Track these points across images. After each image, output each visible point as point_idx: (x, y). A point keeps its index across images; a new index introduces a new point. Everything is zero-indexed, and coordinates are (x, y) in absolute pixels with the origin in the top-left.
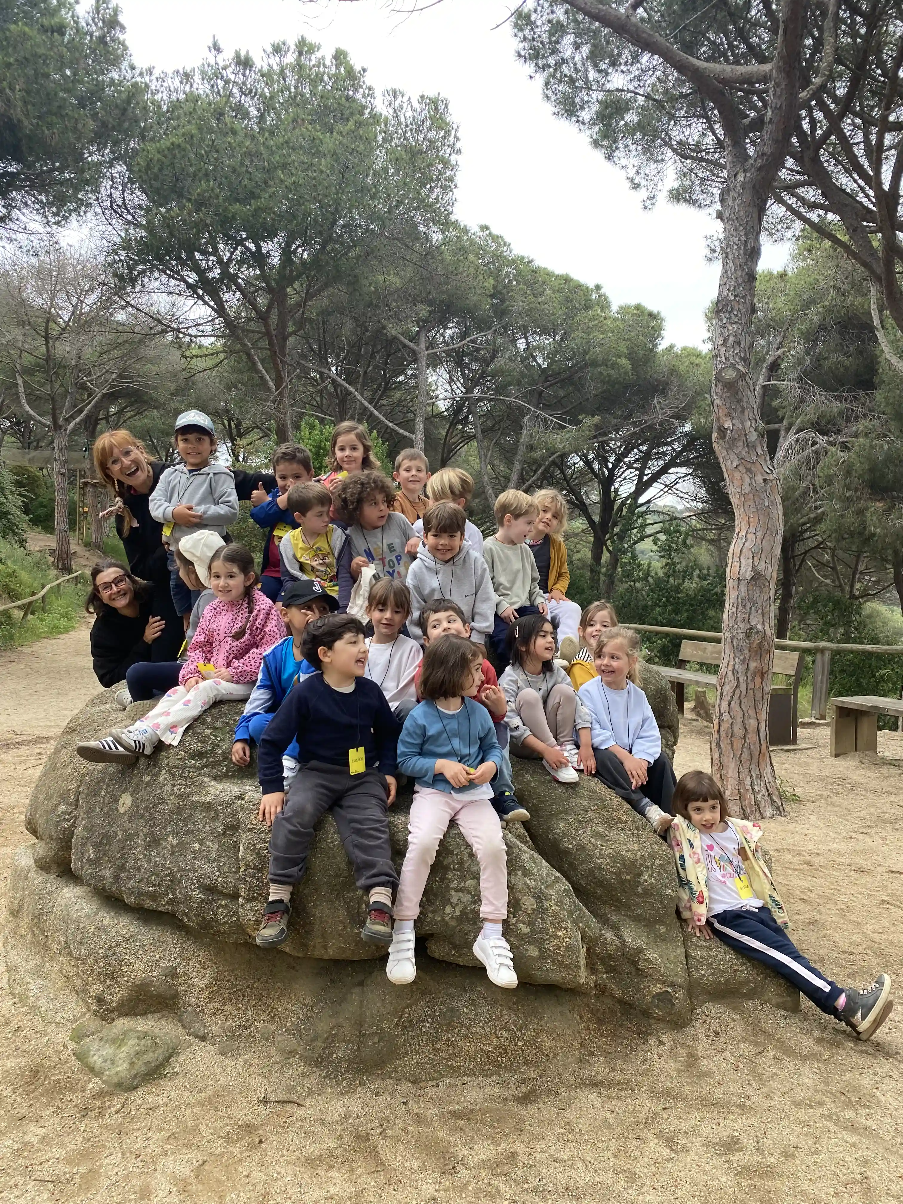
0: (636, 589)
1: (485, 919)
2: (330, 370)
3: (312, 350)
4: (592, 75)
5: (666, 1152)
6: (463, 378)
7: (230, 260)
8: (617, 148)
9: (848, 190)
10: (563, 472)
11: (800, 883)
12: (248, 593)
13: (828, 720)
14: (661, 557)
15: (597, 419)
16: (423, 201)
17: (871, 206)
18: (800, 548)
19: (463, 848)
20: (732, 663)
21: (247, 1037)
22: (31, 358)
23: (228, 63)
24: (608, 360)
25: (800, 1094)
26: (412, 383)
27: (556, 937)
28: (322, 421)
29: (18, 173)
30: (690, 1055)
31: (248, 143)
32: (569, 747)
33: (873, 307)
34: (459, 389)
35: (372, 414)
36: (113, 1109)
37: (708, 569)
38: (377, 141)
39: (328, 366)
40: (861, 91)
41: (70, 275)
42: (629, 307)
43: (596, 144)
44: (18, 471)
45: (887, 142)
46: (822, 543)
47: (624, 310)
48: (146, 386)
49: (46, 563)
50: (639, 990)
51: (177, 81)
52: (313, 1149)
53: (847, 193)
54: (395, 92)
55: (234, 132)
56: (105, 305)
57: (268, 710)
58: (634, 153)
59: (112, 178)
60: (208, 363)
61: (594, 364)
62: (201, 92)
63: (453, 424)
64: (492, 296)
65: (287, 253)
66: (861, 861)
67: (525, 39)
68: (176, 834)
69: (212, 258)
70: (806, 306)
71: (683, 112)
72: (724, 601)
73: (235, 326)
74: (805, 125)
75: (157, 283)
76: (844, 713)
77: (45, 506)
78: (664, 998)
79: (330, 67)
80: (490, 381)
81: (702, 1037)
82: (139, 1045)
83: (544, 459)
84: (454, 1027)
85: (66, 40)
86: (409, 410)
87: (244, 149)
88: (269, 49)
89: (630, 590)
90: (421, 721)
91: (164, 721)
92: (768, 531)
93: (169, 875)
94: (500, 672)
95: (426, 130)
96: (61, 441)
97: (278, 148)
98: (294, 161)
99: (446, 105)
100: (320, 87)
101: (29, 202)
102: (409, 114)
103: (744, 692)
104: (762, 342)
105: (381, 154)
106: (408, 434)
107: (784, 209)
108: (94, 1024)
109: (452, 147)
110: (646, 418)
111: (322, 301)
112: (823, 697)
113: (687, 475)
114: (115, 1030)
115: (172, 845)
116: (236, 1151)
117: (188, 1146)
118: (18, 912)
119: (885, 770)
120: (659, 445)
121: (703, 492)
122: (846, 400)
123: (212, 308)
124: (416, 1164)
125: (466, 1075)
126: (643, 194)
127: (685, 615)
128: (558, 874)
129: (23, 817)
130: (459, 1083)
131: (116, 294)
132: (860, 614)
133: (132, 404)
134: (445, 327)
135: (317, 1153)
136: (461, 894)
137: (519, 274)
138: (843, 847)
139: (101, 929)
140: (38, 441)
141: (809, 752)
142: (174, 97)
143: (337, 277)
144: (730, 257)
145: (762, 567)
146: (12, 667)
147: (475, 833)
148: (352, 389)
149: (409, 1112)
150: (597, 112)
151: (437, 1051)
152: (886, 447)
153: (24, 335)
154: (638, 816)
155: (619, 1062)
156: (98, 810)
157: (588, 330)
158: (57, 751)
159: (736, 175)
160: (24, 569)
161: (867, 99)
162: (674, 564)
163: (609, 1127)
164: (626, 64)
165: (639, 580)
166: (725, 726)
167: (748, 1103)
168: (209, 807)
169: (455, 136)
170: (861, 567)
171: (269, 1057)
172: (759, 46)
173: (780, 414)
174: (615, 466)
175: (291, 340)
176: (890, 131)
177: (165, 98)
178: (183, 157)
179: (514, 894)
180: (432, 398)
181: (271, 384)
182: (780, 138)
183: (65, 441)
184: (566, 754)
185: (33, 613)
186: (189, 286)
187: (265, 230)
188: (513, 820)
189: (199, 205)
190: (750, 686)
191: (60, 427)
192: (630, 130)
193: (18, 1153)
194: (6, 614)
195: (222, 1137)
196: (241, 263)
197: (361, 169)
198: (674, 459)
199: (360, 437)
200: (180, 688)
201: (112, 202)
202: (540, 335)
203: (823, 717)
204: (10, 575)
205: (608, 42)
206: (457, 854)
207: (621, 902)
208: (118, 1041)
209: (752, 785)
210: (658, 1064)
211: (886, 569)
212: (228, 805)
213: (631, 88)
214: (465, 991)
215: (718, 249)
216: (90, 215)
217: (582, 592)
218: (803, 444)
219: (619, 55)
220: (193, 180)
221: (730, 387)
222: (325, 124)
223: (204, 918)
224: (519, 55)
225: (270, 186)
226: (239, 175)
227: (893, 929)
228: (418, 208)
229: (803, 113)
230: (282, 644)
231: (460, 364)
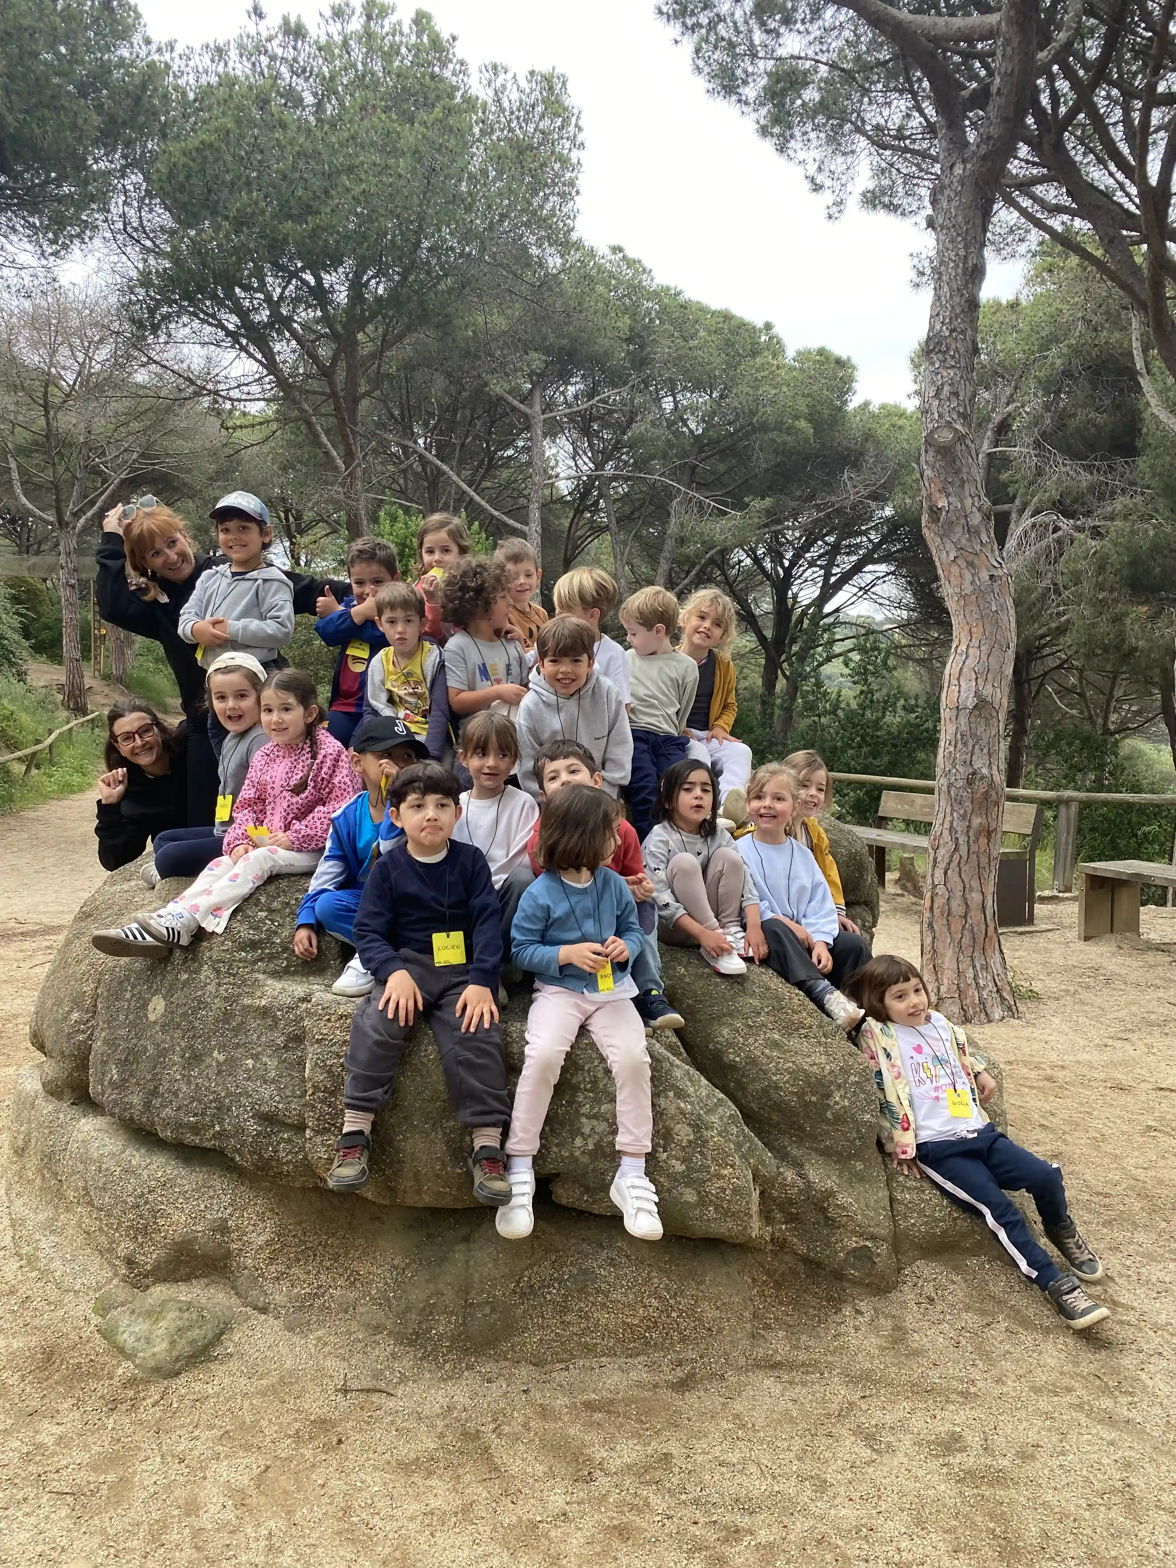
0: (822, 725)
1: (622, 1153)
2: (416, 442)
3: (392, 415)
4: (758, 37)
5: (866, 1453)
6: (592, 450)
7: (281, 297)
8: (792, 136)
9: (1102, 187)
10: (724, 573)
11: (1039, 1104)
12: (309, 732)
13: (1075, 893)
14: (855, 683)
15: (768, 502)
16: (534, 213)
17: (1133, 208)
18: (1037, 669)
19: (596, 1063)
20: (949, 818)
21: (321, 1309)
22: (27, 434)
23: (273, 32)
24: (781, 422)
25: (1041, 1378)
26: (524, 458)
27: (719, 1177)
28: (407, 511)
30: (897, 1328)
31: (302, 140)
32: (734, 929)
33: (1136, 344)
34: (586, 465)
35: (472, 500)
36: (149, 1401)
37: (917, 698)
38: (473, 135)
39: (413, 437)
40: (1119, 51)
41: (75, 323)
42: (809, 352)
43: (764, 131)
44: (14, 582)
45: (1154, 122)
46: (1066, 661)
47: (803, 355)
48: (177, 468)
49: (54, 702)
50: (828, 1244)
51: (207, 58)
52: (406, 1450)
53: (1101, 192)
54: (495, 67)
55: (283, 125)
56: (120, 363)
57: (340, 887)
58: (815, 143)
59: (125, 192)
60: (257, 435)
61: (764, 428)
62: (239, 73)
63: (579, 512)
64: (629, 341)
65: (357, 287)
66: (1120, 1076)
68: (222, 1048)
69: (258, 295)
70: (1046, 345)
71: (880, 86)
72: (938, 740)
73: (290, 386)
74: (1045, 100)
75: (187, 330)
76: (1096, 882)
77: (50, 629)
78: (862, 1255)
79: (408, 36)
80: (627, 453)
81: (912, 1304)
82: (180, 1319)
83: (697, 556)
84: (589, 1294)
85: (59, 7)
86: (521, 495)
87: (297, 148)
88: (328, 13)
89: (814, 726)
90: (544, 900)
91: (205, 902)
92: (996, 644)
93: (214, 1101)
94: (643, 834)
95: (537, 118)
96: (68, 543)
97: (341, 145)
98: (363, 163)
99: (564, 83)
100: (397, 63)
101: (18, 226)
102: (515, 96)
103: (965, 857)
104: (986, 395)
105: (478, 151)
106: (519, 525)
107: (1016, 214)
108: (122, 1293)
109: (573, 140)
110: (833, 499)
111: (405, 350)
112: (1068, 861)
113: (888, 574)
114: (150, 1300)
115: (218, 1062)
116: (308, 1453)
117: (247, 1448)
118: (23, 1150)
119: (1151, 957)
120: (851, 535)
121: (909, 598)
122: (1098, 470)
123: (260, 362)
124: (540, 1469)
125: (604, 1355)
126: (827, 197)
127: (886, 759)
128: (722, 1096)
129: (28, 1029)
130: (594, 1365)
131: (135, 346)
132: (1116, 754)
134: (567, 383)
135: (412, 1455)
136: (595, 1122)
137: (664, 310)
138: (1096, 1057)
139: (129, 1171)
140: (40, 544)
141: (1050, 935)
142: (203, 81)
143: (423, 317)
144: (944, 278)
145: (988, 691)
146: (12, 837)
147: (610, 1041)
148: (445, 468)
149: (530, 1403)
150: (764, 88)
151: (566, 1324)
152: (1151, 533)
153: (17, 403)
155: (804, 1337)
156: (122, 1017)
157: (756, 383)
158: (68, 943)
159: (951, 167)
160: (26, 710)
161: (1127, 63)
162: (871, 692)
163: (792, 1420)
164: (803, 22)
165: (826, 713)
166: (939, 902)
167: (973, 1390)
168: (264, 1012)
169: (577, 125)
170: (1118, 693)
171: (349, 1333)
173: (1011, 491)
174: (793, 564)
175: (365, 403)
176: (1158, 105)
177: (192, 82)
178: (216, 160)
180: (550, 477)
181: (339, 462)
182: (1012, 115)
183: (73, 543)
184: (730, 938)
185: (38, 767)
186: (229, 333)
187: (327, 255)
188: (662, 1028)
189: (240, 222)
190: (973, 849)
191: (67, 524)
192: (810, 112)
193: (27, 1458)
195: (290, 1436)
196: (296, 301)
197: (452, 171)
198: (871, 552)
200: (225, 859)
201: (125, 224)
202: (692, 392)
203: (1068, 889)
204: (6, 718)
206: (589, 1071)
207: (804, 1130)
208: (155, 1314)
209: (975, 978)
210: (854, 1340)
211: (1152, 694)
212: (290, 1008)
213: (811, 54)
214: (602, 1247)
215: (928, 271)
216: (97, 242)
217: (751, 730)
218: (1041, 530)
219: (794, 9)
220: (231, 192)
221: (945, 452)
222: (404, 112)
223: (261, 1156)
224: (660, 12)
225: (332, 197)
226: (291, 183)
227: (1162, 1163)
228: (527, 225)
229: (1041, 82)
230: (356, 801)
231: (586, 432)
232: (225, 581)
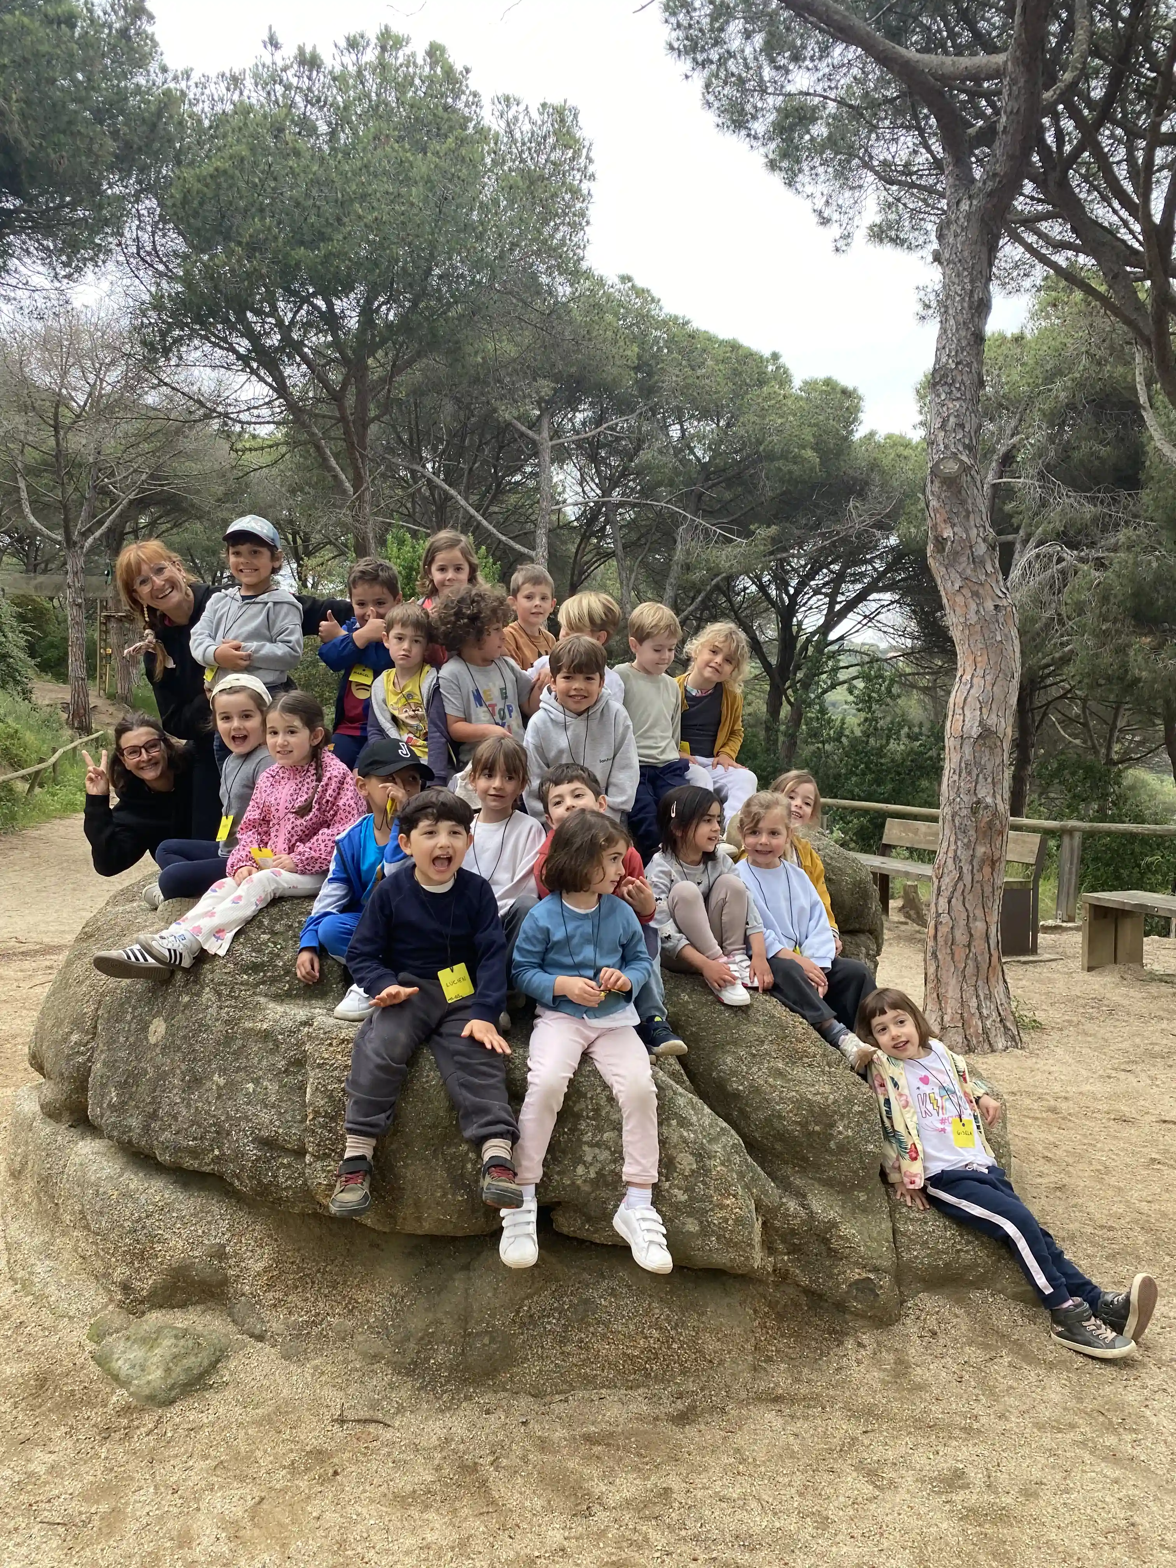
0: (826, 752)
1: (628, 1183)
2: (424, 466)
3: (401, 440)
4: (767, 73)
5: (868, 1490)
6: (599, 476)
7: (292, 322)
8: (800, 170)
9: (1106, 224)
10: (729, 600)
11: (1043, 1136)
12: (315, 754)
13: (1078, 923)
14: (859, 710)
15: (774, 529)
16: (545, 242)
17: (1136, 245)
18: (1040, 700)
19: (599, 1090)
20: (953, 847)
21: (318, 1337)
22: (36, 454)
23: (288, 62)
24: (788, 451)
25: (1045, 1413)
26: (531, 483)
27: (722, 1207)
28: (414, 534)
29: (17, 210)
30: (899, 1362)
31: (315, 168)
32: (738, 958)
33: (1139, 379)
34: (594, 492)
35: (479, 524)
36: (143, 1430)
37: (921, 725)
38: (485, 165)
39: (422, 461)
40: (1123, 91)
41: (86, 344)
42: (816, 382)
43: (773, 165)
44: (20, 601)
45: (1158, 161)
46: (1069, 691)
47: (810, 386)
48: (186, 490)
49: (58, 721)
50: (830, 1276)
51: (223, 86)
52: (404, 1483)
53: (1105, 228)
54: (507, 99)
55: (297, 153)
56: (130, 385)
57: (343, 910)
58: (822, 177)
59: (139, 216)
60: (264, 458)
61: (770, 457)
62: (254, 102)
63: (585, 538)
64: (637, 369)
65: (367, 313)
66: (1124, 1108)
67: (679, 25)
68: (223, 1071)
69: (270, 320)
70: (1050, 378)
71: (887, 123)
72: (942, 768)
73: (299, 409)
74: (1050, 138)
75: (198, 353)
76: (1100, 913)
77: (56, 647)
78: (865, 1287)
79: (422, 67)
80: (634, 480)
81: (914, 1338)
82: (176, 1346)
83: (703, 582)
84: (589, 1325)
85: (76, 35)
86: (528, 519)
87: (311, 176)
88: (343, 44)
89: (818, 753)
90: (543, 923)
91: (207, 924)
92: (1001, 673)
93: (214, 1125)
94: (647, 859)
95: (548, 150)
96: (76, 562)
97: (354, 174)
98: (375, 191)
99: (576, 116)
100: (410, 94)
101: (32, 249)
102: (527, 127)
103: (969, 886)
104: (991, 427)
105: (489, 181)
106: (526, 551)
107: (1021, 249)
108: (118, 1319)
109: (584, 171)
110: (838, 527)
111: (413, 376)
112: (1072, 891)
113: (892, 602)
114: (146, 1327)
115: (218, 1085)
116: (303, 1484)
117: (242, 1478)
118: (20, 1172)
119: (1154, 988)
120: (856, 563)
121: (913, 626)
122: (1102, 503)
123: (270, 386)
124: (539, 1503)
125: (604, 1387)
126: (834, 231)
127: (890, 786)
128: (725, 1125)
129: (26, 1050)
130: (594, 1397)
131: (145, 368)
132: (1119, 784)
133: (168, 513)
134: (575, 410)
135: (409, 1488)
136: (597, 1151)
137: (672, 339)
138: (1098, 1088)
139: (127, 1195)
140: (47, 563)
141: (1053, 964)
142: (219, 109)
143: (433, 343)
144: (950, 312)
145: (992, 721)
146: (15, 855)
147: (615, 1070)
148: (453, 492)
149: (528, 1436)
150: (773, 123)
151: (566, 1355)
152: (1155, 565)
153: (27, 423)
154: (832, 1048)
155: (806, 1370)
156: (122, 1039)
157: (763, 413)
158: (69, 963)
159: (958, 203)
160: (30, 728)
161: (1132, 103)
162: (875, 719)
163: (792, 1455)
164: (812, 59)
165: (830, 740)
166: (943, 930)
167: (976, 1426)
168: (266, 1035)
169: (587, 157)
170: (1121, 723)
171: (346, 1361)
172: (990, 34)
173: (1015, 521)
174: (798, 591)
175: (373, 429)
176: (1161, 145)
177: (207, 109)
178: (231, 187)
179: (666, 1150)
180: (558, 503)
181: (348, 485)
182: (1018, 153)
183: (81, 562)
184: (733, 967)
185: (41, 786)
186: (239, 357)
187: (339, 281)
188: (665, 1054)
189: (253, 248)
190: (976, 878)
191: (75, 543)
192: (818, 148)
193: (19, 1488)
194: (7, 786)
195: (284, 1467)
196: (307, 326)
197: (464, 200)
198: (876, 581)
199: (465, 553)
200: (228, 881)
201: (138, 248)
202: (699, 421)
203: (1071, 919)
204: (10, 736)
205: (788, 29)
206: (591, 1098)
207: (807, 1160)
208: (150, 1341)
209: (979, 1007)
210: (856, 1373)
211: (1155, 725)
212: (292, 1032)
213: (819, 89)
214: (604, 1278)
215: (934, 304)
216: (111, 266)
217: (756, 757)
218: (1045, 561)
219: (804, 47)
220: (244, 217)
221: (951, 483)
222: (417, 142)
223: (260, 1182)
224: (672, 48)
225: (344, 224)
226: (304, 209)
227: (1166, 1196)
228: (538, 253)
229: (1046, 121)
230: (361, 824)
231: (594, 458)
232: (236, 605)
